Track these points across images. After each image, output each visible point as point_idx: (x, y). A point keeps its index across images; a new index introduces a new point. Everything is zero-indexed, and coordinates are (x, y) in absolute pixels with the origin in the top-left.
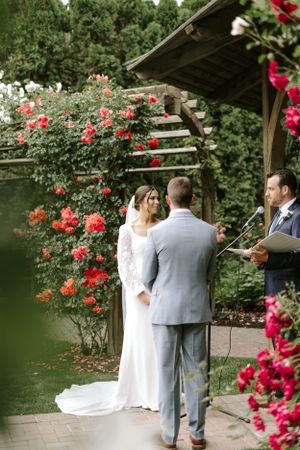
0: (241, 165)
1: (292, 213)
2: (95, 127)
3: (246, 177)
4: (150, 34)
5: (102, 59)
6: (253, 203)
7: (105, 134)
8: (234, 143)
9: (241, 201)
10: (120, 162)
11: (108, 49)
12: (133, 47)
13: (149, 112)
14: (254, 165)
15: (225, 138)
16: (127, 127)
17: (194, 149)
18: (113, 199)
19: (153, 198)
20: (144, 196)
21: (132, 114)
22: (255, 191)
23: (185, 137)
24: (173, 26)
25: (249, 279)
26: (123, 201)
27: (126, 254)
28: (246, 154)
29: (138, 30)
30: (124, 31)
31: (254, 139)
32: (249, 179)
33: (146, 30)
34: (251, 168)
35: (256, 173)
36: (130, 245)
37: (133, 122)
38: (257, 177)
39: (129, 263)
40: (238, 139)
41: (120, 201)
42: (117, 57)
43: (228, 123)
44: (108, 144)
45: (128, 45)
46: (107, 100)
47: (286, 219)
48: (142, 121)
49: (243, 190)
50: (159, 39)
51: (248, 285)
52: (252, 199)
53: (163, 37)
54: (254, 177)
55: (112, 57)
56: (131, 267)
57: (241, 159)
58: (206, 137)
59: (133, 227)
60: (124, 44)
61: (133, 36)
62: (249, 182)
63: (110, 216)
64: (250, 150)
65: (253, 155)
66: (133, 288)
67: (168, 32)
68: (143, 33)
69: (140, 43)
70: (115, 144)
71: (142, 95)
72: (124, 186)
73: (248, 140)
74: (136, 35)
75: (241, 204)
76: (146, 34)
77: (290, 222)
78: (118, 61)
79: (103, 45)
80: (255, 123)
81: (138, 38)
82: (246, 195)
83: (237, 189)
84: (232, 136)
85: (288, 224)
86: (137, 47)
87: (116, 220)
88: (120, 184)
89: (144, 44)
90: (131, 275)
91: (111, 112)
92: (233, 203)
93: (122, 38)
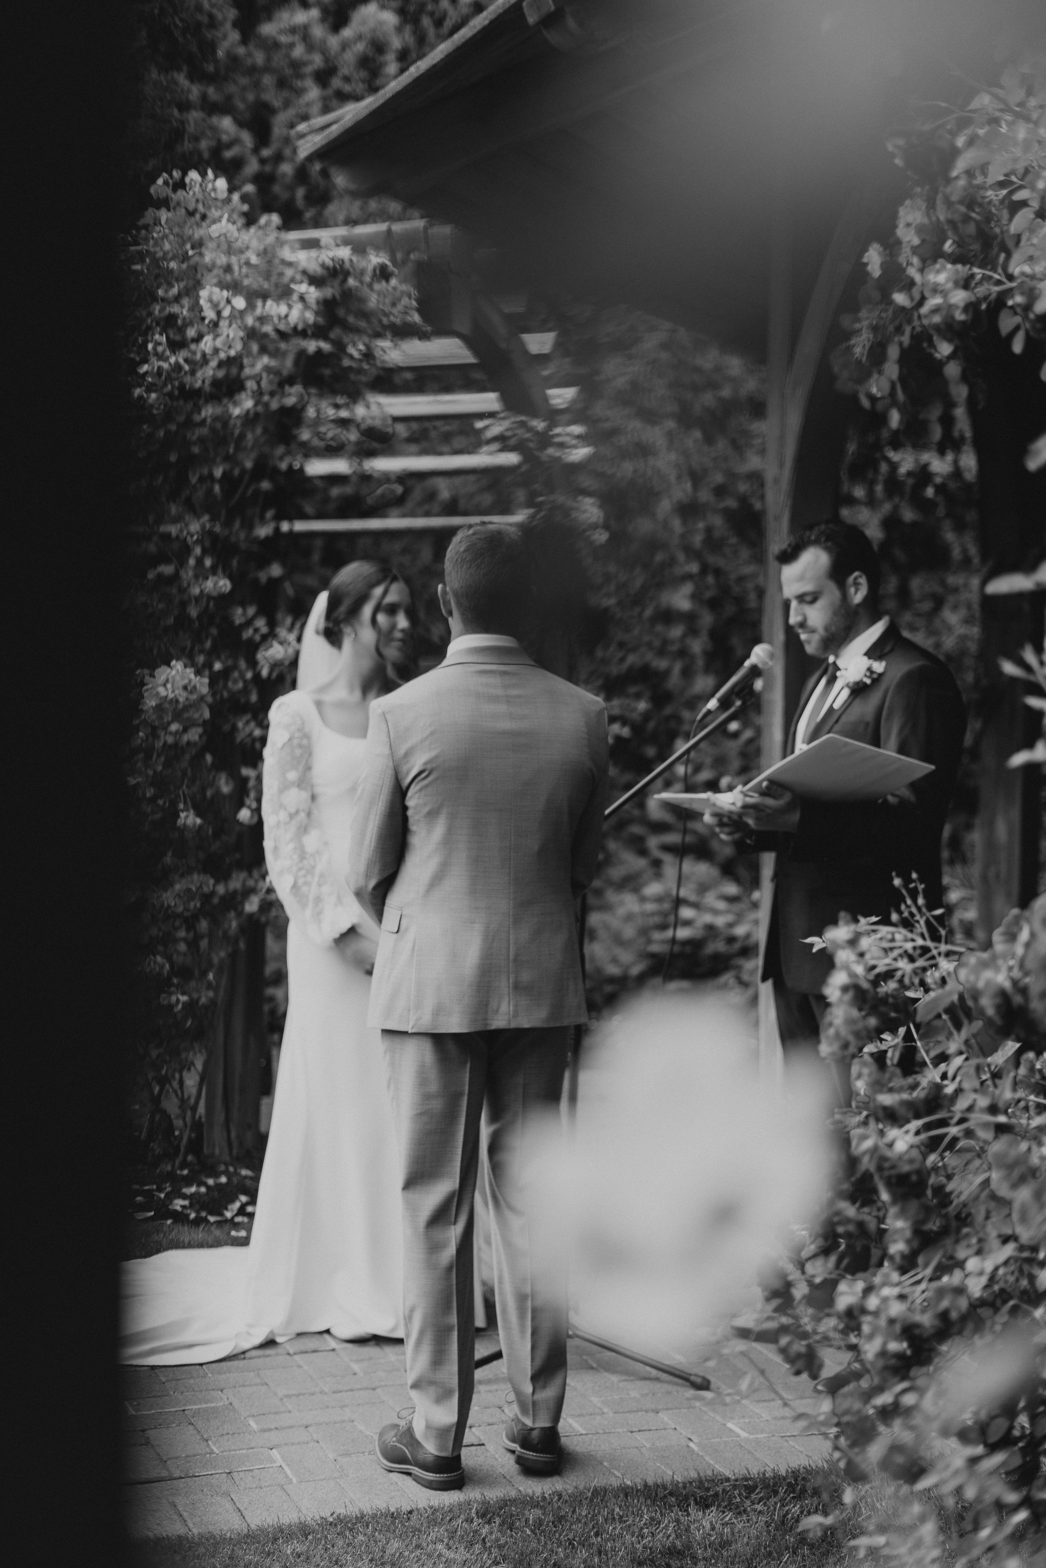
0: (666, 525)
1: (879, 667)
2: (179, 358)
3: (678, 571)
4: (360, 47)
5: (191, 128)
6: (700, 662)
7: (215, 383)
8: (644, 450)
9: (661, 652)
10: (265, 485)
11: (212, 92)
12: (300, 92)
13: (365, 315)
14: (709, 530)
15: (614, 432)
16: (289, 362)
17: (511, 458)
18: (238, 615)
19: (392, 610)
20: (363, 599)
21: (310, 317)
22: (707, 619)
23: (481, 416)
24: (439, 23)
25: (686, 913)
26: (272, 624)
27: (295, 798)
28: (682, 491)
29: (318, 32)
30: (267, 29)
31: (709, 439)
32: (688, 577)
33: (347, 33)
34: (698, 540)
35: (713, 560)
36: (308, 768)
37: (312, 346)
38: (718, 572)
39: (304, 829)
40: (655, 436)
41: (261, 623)
42: (240, 124)
43: (621, 382)
44: (224, 420)
45: (282, 83)
46: (222, 260)
47: (858, 690)
48: (340, 347)
49: (668, 616)
50: (392, 68)
51: (683, 933)
52: (697, 646)
53: (405, 58)
54: (705, 569)
55: (226, 123)
56: (311, 841)
57: (665, 506)
58: (553, 416)
59: (319, 704)
60: (268, 80)
61: (298, 52)
62: (688, 588)
63: (225, 673)
64: (696, 477)
65: (705, 496)
66: (318, 915)
67: (422, 44)
68: (334, 42)
69: (323, 77)
70: (250, 419)
71: (344, 253)
72: (276, 570)
73: (690, 443)
74: (310, 47)
75: (662, 664)
76: (345, 46)
77: (874, 699)
78: (247, 138)
79: (191, 78)
80: (713, 386)
81: (317, 60)
82: (676, 632)
83: (648, 612)
84: (635, 424)
85: (867, 708)
86: (314, 93)
87: (246, 691)
88: (263, 563)
89: (336, 83)
90: (311, 871)
91: (240, 303)
92: (631, 659)
93: (259, 58)
